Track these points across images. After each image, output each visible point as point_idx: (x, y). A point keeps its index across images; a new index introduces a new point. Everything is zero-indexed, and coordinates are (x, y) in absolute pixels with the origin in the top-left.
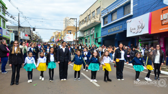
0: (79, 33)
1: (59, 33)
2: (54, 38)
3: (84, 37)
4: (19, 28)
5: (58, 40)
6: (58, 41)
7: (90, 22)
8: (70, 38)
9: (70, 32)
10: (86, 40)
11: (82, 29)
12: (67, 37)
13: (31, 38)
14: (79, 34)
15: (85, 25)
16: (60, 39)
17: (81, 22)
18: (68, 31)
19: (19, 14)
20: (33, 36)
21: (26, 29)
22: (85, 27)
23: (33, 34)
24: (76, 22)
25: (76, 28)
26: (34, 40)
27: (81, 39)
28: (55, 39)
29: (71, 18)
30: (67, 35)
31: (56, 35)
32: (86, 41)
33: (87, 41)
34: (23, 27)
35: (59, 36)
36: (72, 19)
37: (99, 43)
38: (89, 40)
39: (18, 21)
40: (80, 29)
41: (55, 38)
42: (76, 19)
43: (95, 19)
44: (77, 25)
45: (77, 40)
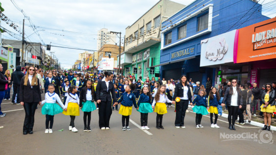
0: (123, 56)
1: (90, 55)
2: (80, 63)
3: (131, 64)
4: (23, 44)
5: (88, 67)
6: (88, 69)
7: (143, 39)
8: (109, 64)
9: (109, 55)
10: (136, 69)
11: (129, 50)
12: (103, 62)
13: (41, 62)
14: (124, 59)
15: (134, 44)
16: (91, 66)
17: (127, 39)
18: (106, 52)
19: (24, 20)
20: (45, 58)
21: (34, 47)
22: (135, 48)
23: (45, 55)
24: (120, 38)
25: (120, 49)
26: (47, 65)
27: (127, 66)
28: (82, 65)
29: (111, 32)
30: (103, 59)
31: (84, 59)
32: (134, 71)
33: (136, 72)
34: (29, 43)
35: (90, 61)
36: (114, 33)
37: (157, 75)
38: (141, 69)
39: (22, 32)
40: (126, 49)
41: (82, 63)
42: (120, 33)
43: (151, 36)
44: (120, 43)
45: (121, 68)
